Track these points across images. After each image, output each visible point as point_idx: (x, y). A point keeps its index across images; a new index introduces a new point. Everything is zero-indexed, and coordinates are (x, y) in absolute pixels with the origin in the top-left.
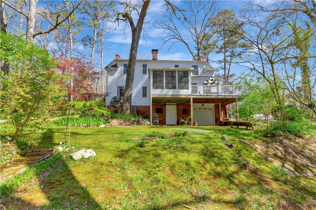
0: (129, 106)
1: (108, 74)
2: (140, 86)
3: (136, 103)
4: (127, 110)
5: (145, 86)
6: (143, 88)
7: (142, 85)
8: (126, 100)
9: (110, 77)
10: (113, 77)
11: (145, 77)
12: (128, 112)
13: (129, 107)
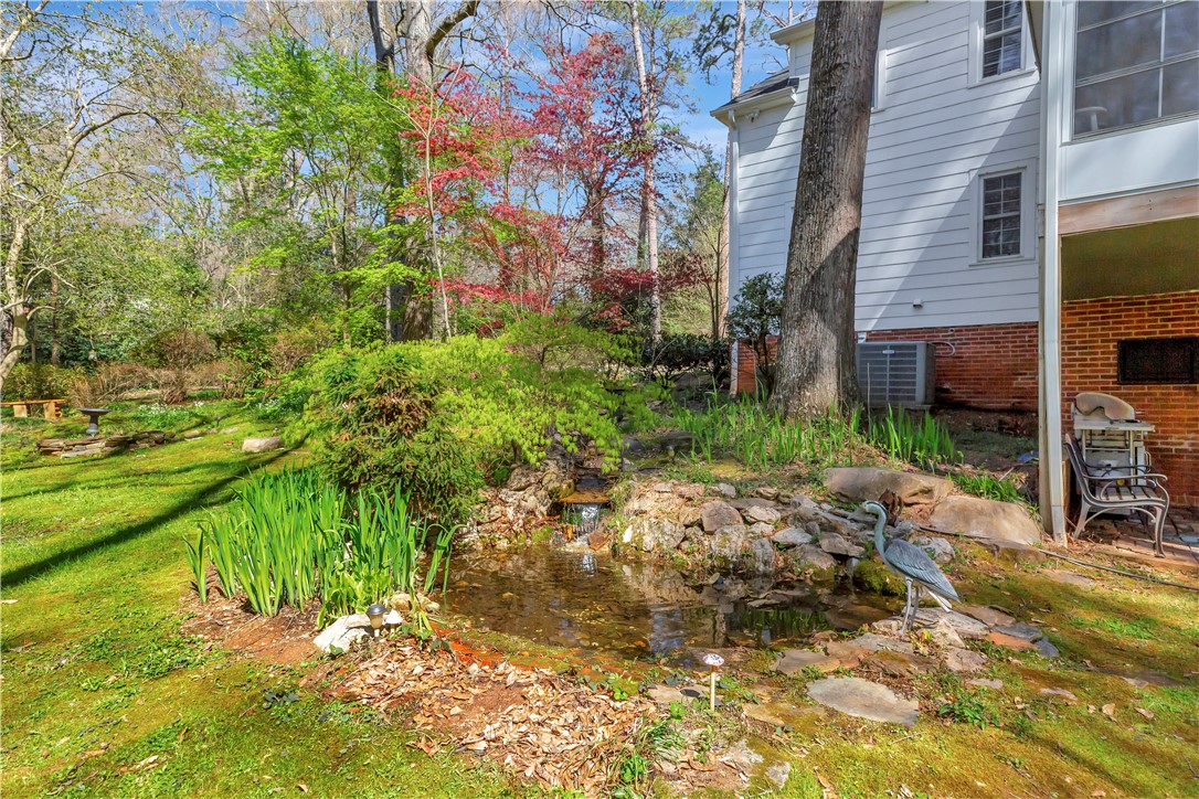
0: (833, 341)
1: (736, 145)
2: (965, 180)
3: (927, 308)
4: (811, 373)
5: (1004, 166)
6: (991, 184)
7: (979, 163)
8: (803, 297)
9: (748, 158)
10: (766, 155)
11: (1000, 101)
12: (826, 390)
13: (829, 354)
